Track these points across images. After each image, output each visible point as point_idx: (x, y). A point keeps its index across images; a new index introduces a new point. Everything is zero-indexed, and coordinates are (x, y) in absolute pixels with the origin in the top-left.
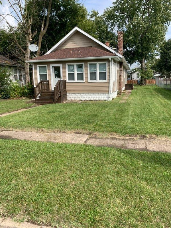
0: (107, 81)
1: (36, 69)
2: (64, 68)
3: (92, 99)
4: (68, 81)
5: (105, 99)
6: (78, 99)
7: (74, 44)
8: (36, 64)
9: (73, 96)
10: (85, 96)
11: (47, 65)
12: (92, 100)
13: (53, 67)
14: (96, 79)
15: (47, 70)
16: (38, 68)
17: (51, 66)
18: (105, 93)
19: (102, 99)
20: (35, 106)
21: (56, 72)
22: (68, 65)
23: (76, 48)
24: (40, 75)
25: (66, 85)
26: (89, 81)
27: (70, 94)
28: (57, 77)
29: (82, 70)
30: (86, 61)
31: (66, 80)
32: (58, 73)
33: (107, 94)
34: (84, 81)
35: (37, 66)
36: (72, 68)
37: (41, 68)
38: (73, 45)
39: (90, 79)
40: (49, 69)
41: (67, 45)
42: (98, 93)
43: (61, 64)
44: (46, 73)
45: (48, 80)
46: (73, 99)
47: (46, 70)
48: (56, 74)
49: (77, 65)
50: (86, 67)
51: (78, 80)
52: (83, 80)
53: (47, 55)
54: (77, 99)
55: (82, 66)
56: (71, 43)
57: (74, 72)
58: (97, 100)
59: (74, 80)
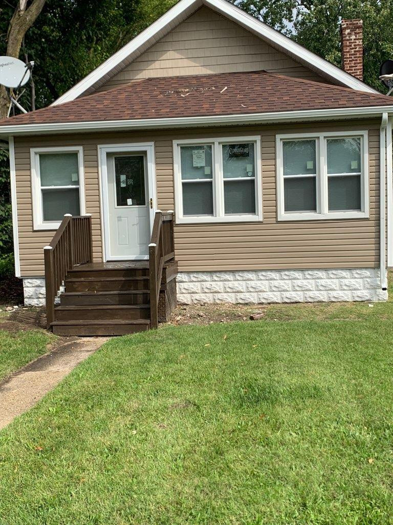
0: (367, 216)
1: (24, 166)
2: (165, 160)
3: (299, 296)
4: (181, 218)
5: (359, 293)
6: (231, 298)
7: (186, 62)
8: (25, 141)
9: (207, 284)
10: (263, 285)
11: (80, 149)
12: (298, 299)
13: (109, 155)
14: (313, 207)
15: (82, 170)
16: (35, 161)
17: (103, 150)
18: (361, 268)
19: (347, 296)
20: (63, 351)
21: (123, 177)
22: (184, 148)
23: (196, 78)
24: (42, 190)
25: (175, 235)
26: (283, 215)
27: (193, 277)
28: (129, 201)
29: (249, 168)
30: (268, 129)
31: (173, 215)
32: (131, 182)
33: (367, 273)
34: (259, 217)
35: (33, 151)
36: (199, 161)
37: (49, 162)
38: (181, 63)
39: (288, 208)
40: (92, 164)
41: (157, 64)
42: (326, 269)
43: (152, 143)
44: (77, 183)
45: (84, 213)
46: (208, 298)
47: (77, 172)
48: (123, 185)
49: (224, 146)
50: (269, 156)
51: (228, 210)
52: (252, 210)
53: (65, 105)
54: (225, 296)
55: (246, 150)
56: (170, 54)
57: (210, 176)
58: (321, 298)
59: (210, 210)
